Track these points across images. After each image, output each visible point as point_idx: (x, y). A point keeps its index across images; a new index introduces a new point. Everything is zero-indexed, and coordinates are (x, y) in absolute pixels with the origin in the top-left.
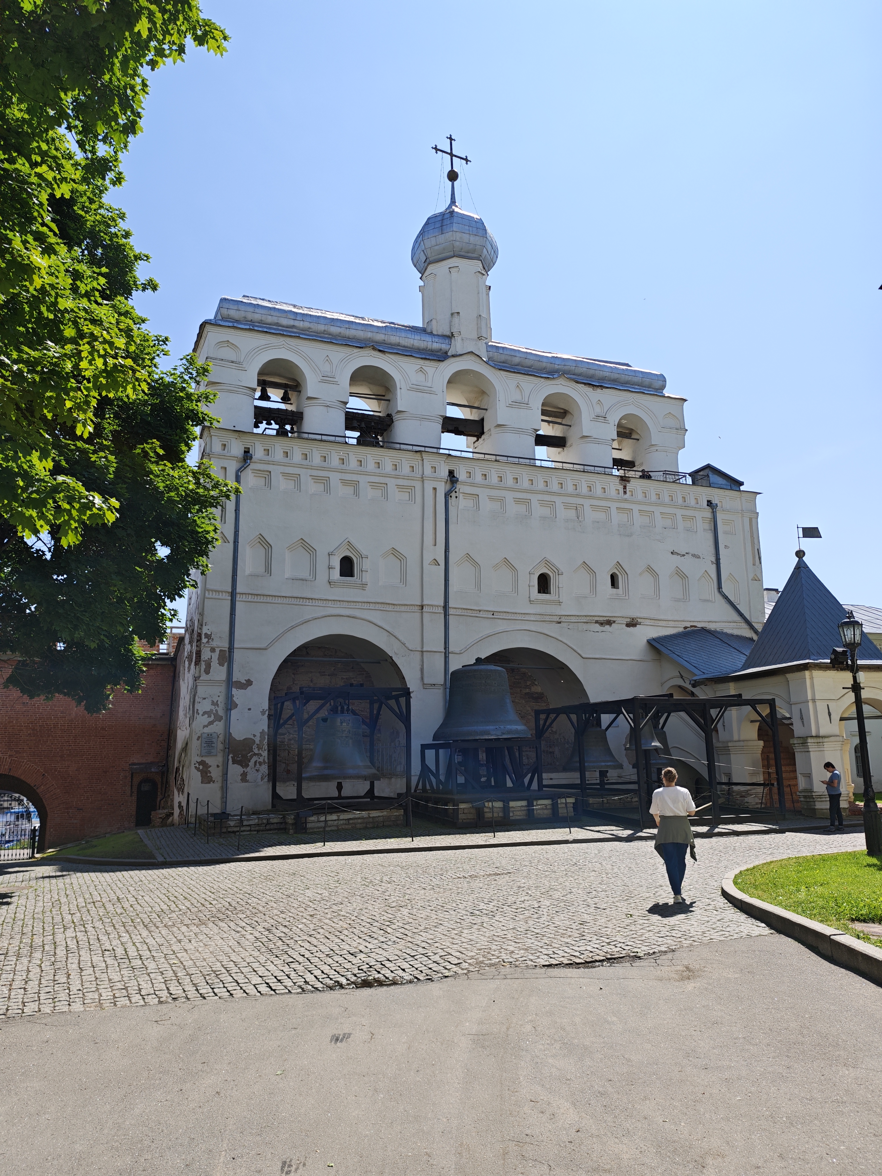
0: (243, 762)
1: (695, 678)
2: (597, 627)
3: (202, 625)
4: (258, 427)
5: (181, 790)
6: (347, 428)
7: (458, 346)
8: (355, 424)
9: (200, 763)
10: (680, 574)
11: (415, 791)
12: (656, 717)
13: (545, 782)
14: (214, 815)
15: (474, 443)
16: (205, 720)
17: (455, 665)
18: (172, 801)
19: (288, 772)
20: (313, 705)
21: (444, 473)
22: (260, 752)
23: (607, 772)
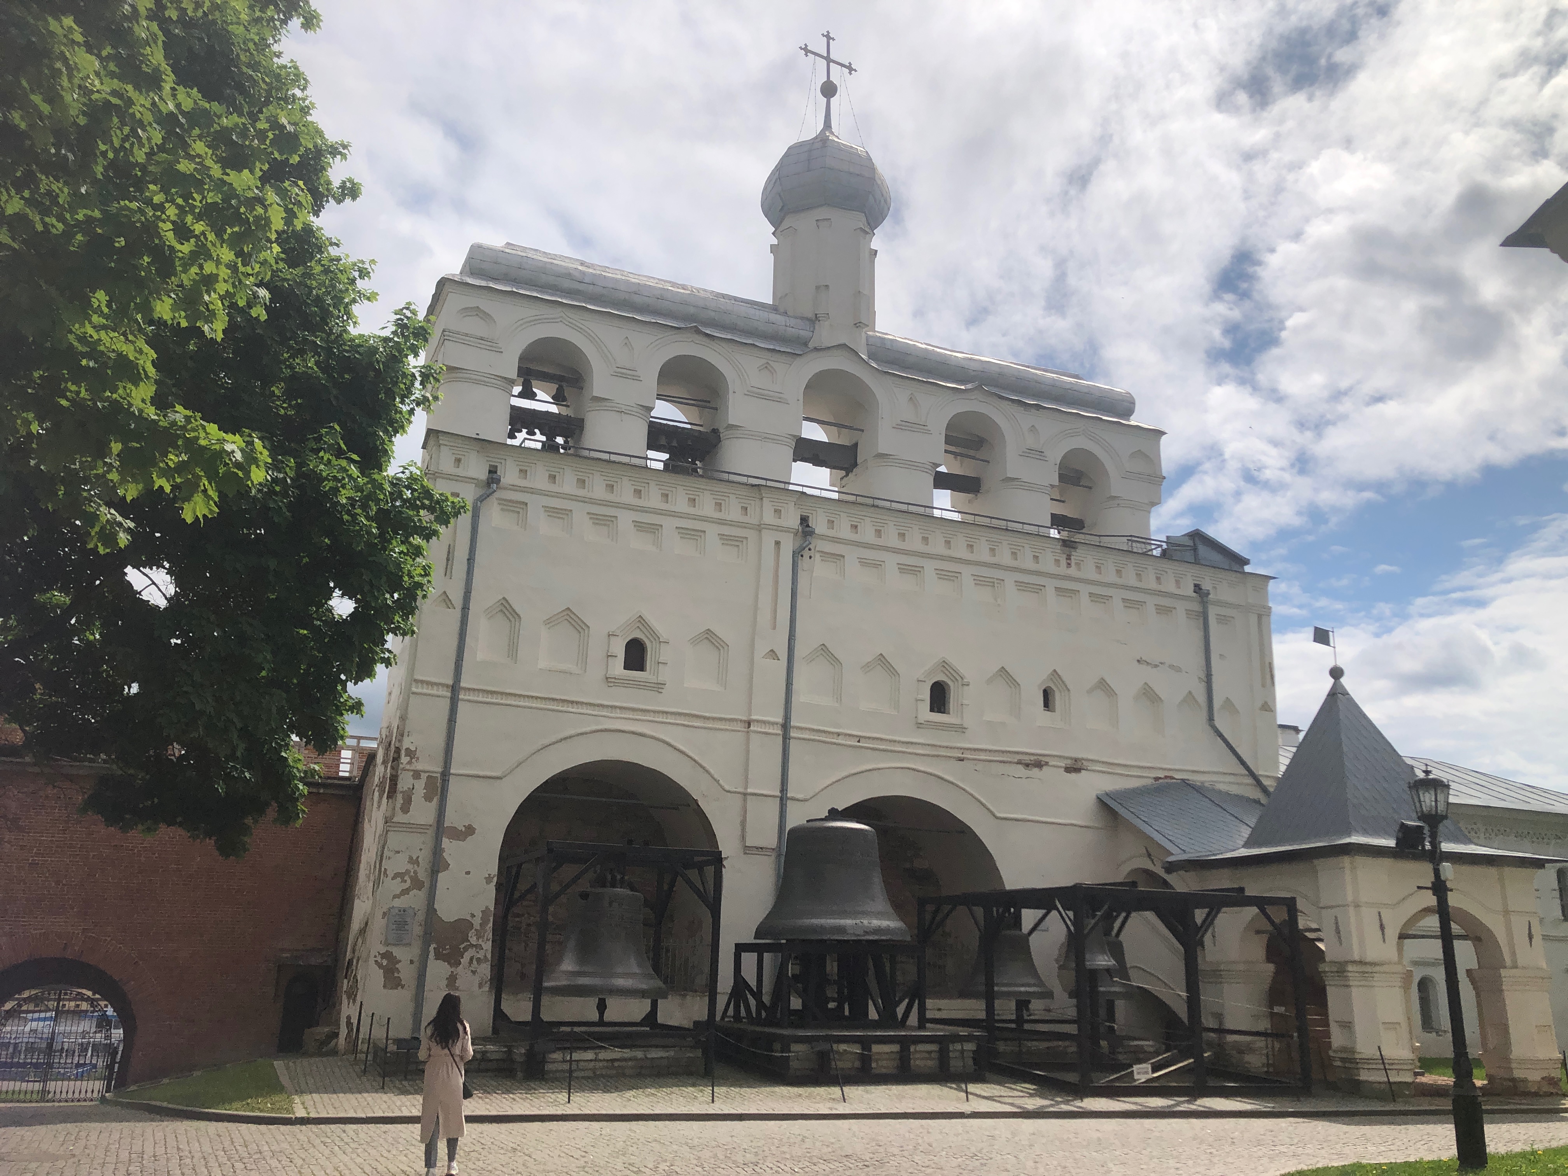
0: (452, 958)
1: (1171, 859)
2: (1021, 770)
3: (402, 735)
4: (515, 437)
5: (352, 995)
6: (650, 447)
7: (825, 335)
8: (663, 441)
9: (384, 956)
10: (1149, 695)
11: (723, 1018)
12: (1109, 918)
13: (929, 1015)
14: (399, 1042)
15: (842, 479)
16: (396, 886)
17: (796, 818)
18: (339, 1013)
19: (523, 976)
20: (569, 871)
21: (794, 522)
22: (480, 942)
23: (1029, 1002)
